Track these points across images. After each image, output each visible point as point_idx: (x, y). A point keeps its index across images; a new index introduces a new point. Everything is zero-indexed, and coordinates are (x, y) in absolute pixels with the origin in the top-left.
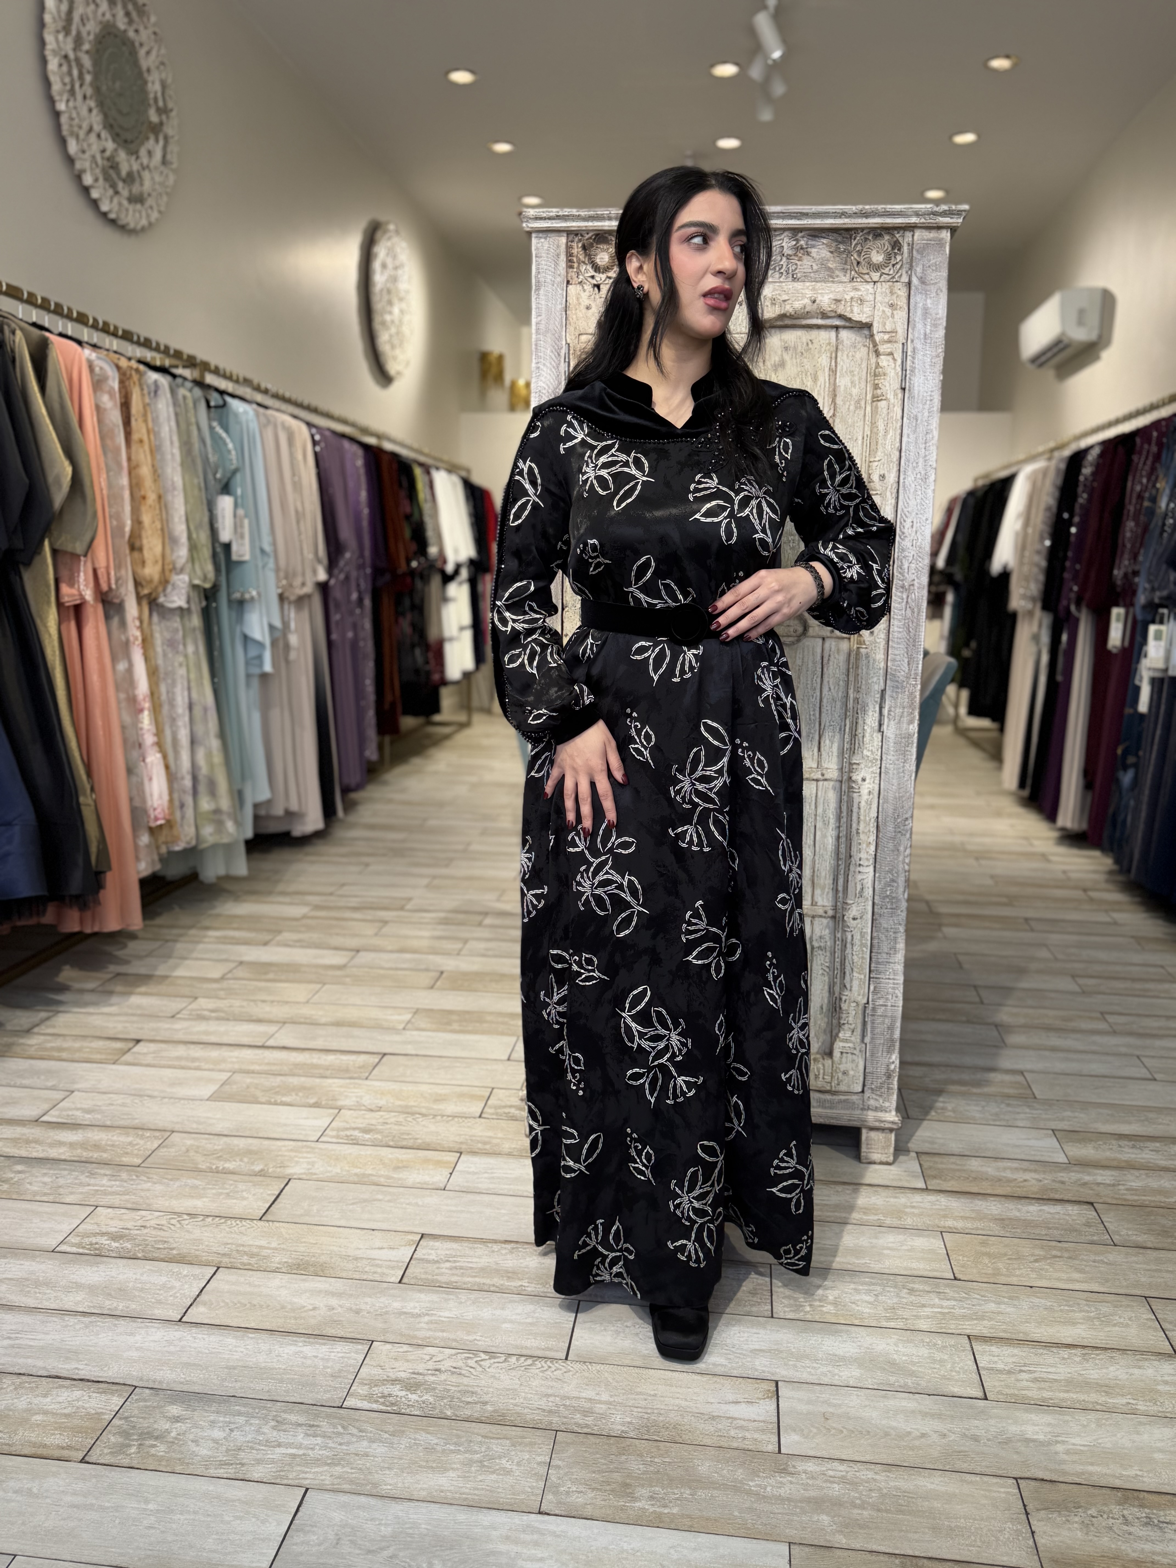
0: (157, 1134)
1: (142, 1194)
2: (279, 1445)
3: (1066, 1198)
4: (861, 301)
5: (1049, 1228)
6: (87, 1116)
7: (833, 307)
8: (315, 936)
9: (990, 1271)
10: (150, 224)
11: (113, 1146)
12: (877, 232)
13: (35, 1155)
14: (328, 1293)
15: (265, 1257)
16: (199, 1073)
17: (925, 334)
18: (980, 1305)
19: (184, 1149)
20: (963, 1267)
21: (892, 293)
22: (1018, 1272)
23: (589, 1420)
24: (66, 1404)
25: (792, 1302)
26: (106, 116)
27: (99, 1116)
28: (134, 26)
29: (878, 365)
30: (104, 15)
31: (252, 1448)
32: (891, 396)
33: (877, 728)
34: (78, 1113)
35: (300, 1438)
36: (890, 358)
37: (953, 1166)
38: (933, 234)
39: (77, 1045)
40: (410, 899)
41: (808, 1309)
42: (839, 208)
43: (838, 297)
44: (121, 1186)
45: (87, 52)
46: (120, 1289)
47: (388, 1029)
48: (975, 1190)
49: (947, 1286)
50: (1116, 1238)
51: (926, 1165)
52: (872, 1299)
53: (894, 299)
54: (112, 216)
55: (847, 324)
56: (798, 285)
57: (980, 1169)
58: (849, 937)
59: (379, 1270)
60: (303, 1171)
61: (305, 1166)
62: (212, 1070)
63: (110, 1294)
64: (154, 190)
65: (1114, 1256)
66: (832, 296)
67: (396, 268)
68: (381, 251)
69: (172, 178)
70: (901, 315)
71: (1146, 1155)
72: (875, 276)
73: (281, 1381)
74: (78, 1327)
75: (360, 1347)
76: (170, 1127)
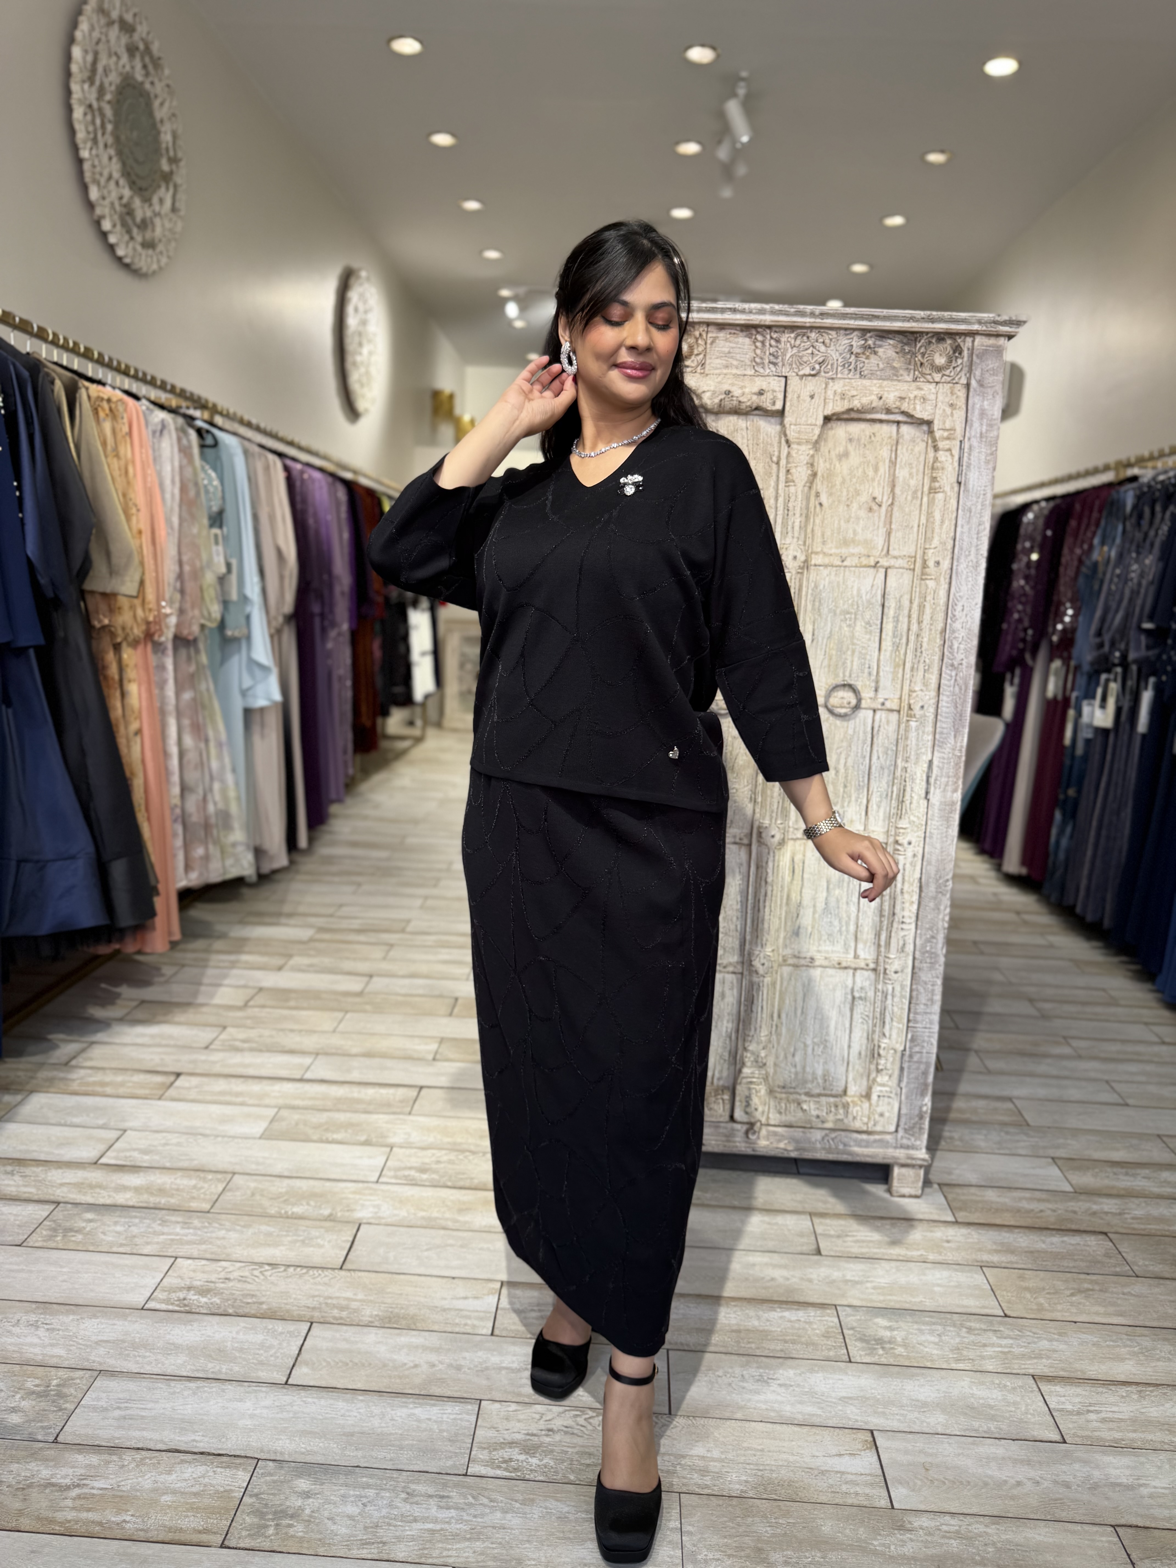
0: (219, 1176)
1: (219, 1242)
2: (415, 1520)
3: (1082, 1228)
4: (924, 399)
5: (1075, 1260)
6: (146, 1157)
7: (898, 404)
8: (327, 961)
9: (1035, 1307)
10: (160, 268)
11: (178, 1190)
12: (940, 337)
13: (101, 1201)
14: (425, 1348)
15: (356, 1311)
16: (246, 1109)
17: (981, 434)
18: (1035, 1343)
19: (249, 1192)
20: (1009, 1302)
21: (952, 393)
22: (1059, 1307)
23: (708, 1480)
24: (192, 1482)
25: (864, 1345)
26: (124, 164)
27: (156, 1157)
28: (150, 79)
29: (936, 459)
30: (124, 66)
31: (389, 1524)
32: (947, 488)
33: (923, 795)
34: (136, 1154)
35: (434, 1511)
36: (948, 453)
37: (974, 1198)
38: (992, 341)
39: (119, 1078)
40: (408, 921)
41: (881, 1352)
42: (908, 312)
43: (903, 395)
44: (195, 1235)
45: (109, 102)
46: (219, 1350)
47: (419, 1059)
48: (998, 1221)
49: (1000, 1323)
50: (1135, 1268)
51: (950, 1197)
52: (936, 1340)
53: (953, 400)
54: (127, 261)
55: (909, 420)
56: (866, 382)
57: (998, 1200)
58: (890, 987)
59: (469, 1322)
60: (370, 1215)
61: (371, 1209)
62: (258, 1106)
63: (210, 1356)
64: (164, 236)
65: (1139, 1287)
66: (897, 394)
67: (366, 312)
68: (353, 296)
69: (179, 226)
70: (960, 414)
71: (1139, 1182)
72: (937, 377)
73: (401, 1448)
74: (186, 1393)
75: (470, 1407)
76: (230, 1168)
